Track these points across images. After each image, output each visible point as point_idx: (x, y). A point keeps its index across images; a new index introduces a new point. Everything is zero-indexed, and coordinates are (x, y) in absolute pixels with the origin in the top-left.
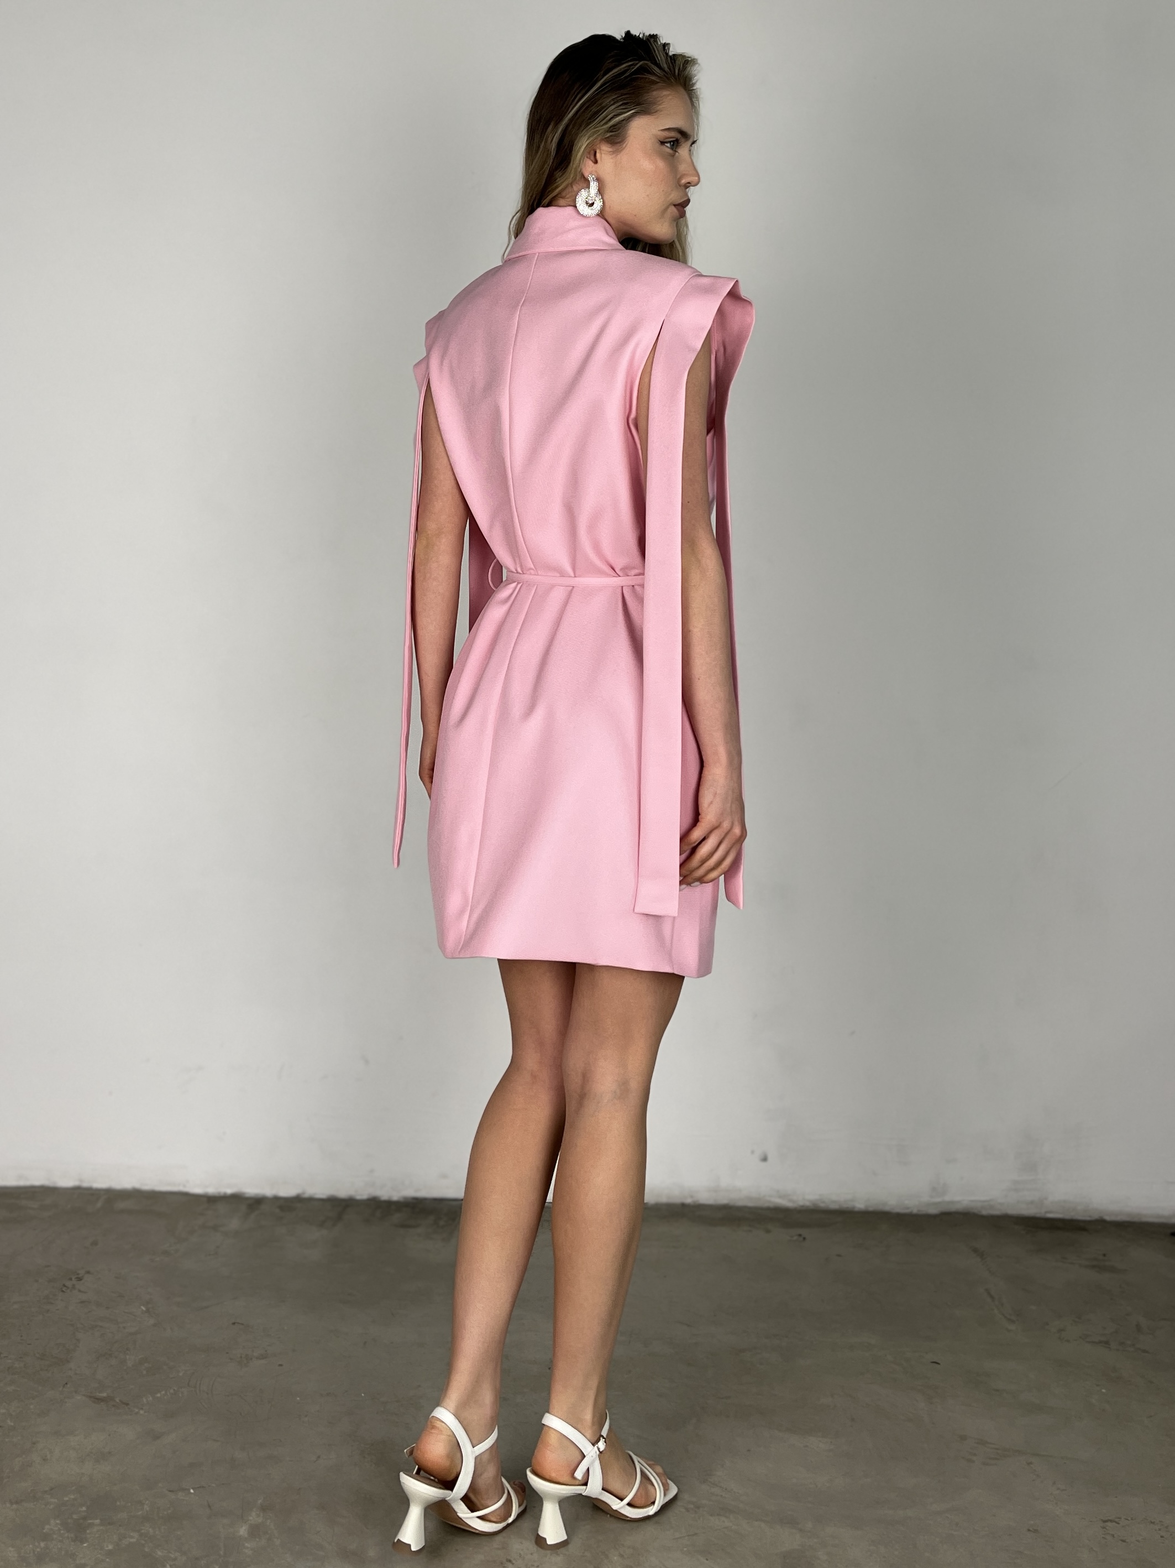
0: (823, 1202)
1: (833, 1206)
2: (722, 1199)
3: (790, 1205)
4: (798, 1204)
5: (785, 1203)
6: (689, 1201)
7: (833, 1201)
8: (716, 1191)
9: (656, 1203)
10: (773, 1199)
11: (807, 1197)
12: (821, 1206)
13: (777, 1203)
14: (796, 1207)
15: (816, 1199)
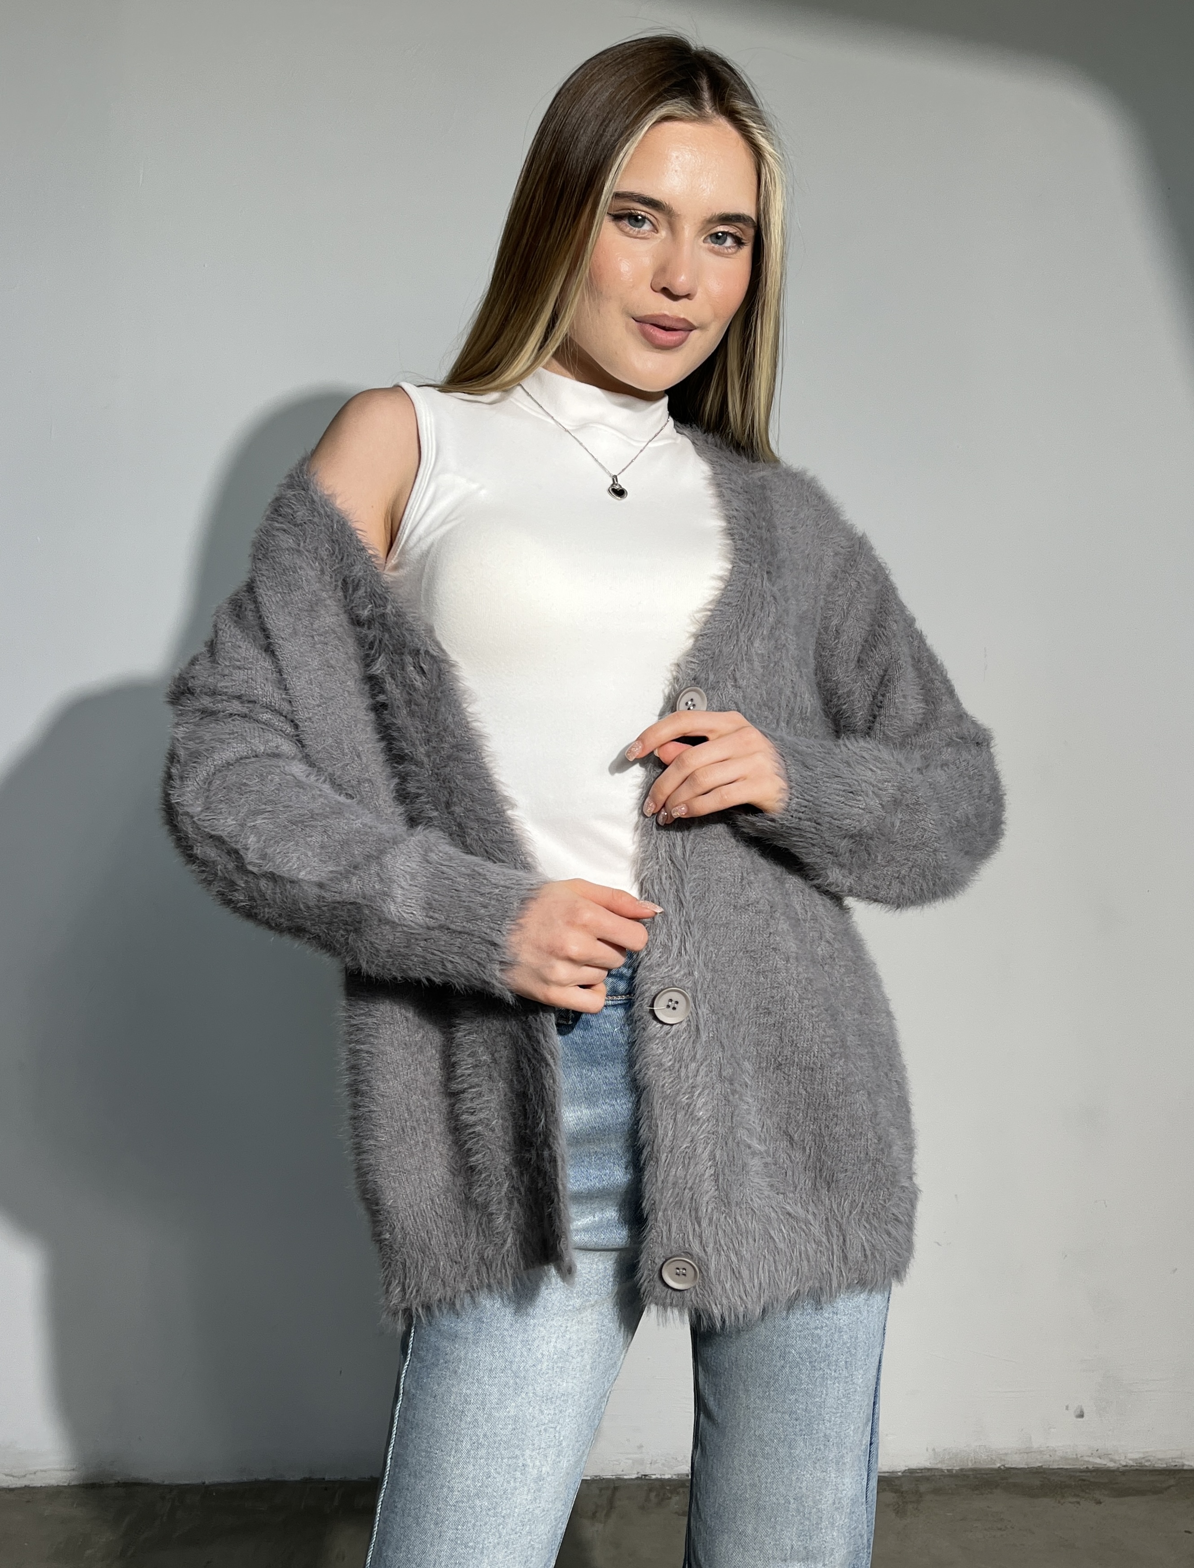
0: (1149, 1461)
2: (1036, 1462)
3: (1111, 1465)
4: (1120, 1464)
5: (1105, 1463)
6: (998, 1465)
7: (1159, 1459)
8: (1027, 1453)
9: (961, 1470)
10: (1091, 1459)
11: (1130, 1456)
12: (1146, 1466)
13: (1096, 1463)
14: (1118, 1468)
15: (1140, 1458)
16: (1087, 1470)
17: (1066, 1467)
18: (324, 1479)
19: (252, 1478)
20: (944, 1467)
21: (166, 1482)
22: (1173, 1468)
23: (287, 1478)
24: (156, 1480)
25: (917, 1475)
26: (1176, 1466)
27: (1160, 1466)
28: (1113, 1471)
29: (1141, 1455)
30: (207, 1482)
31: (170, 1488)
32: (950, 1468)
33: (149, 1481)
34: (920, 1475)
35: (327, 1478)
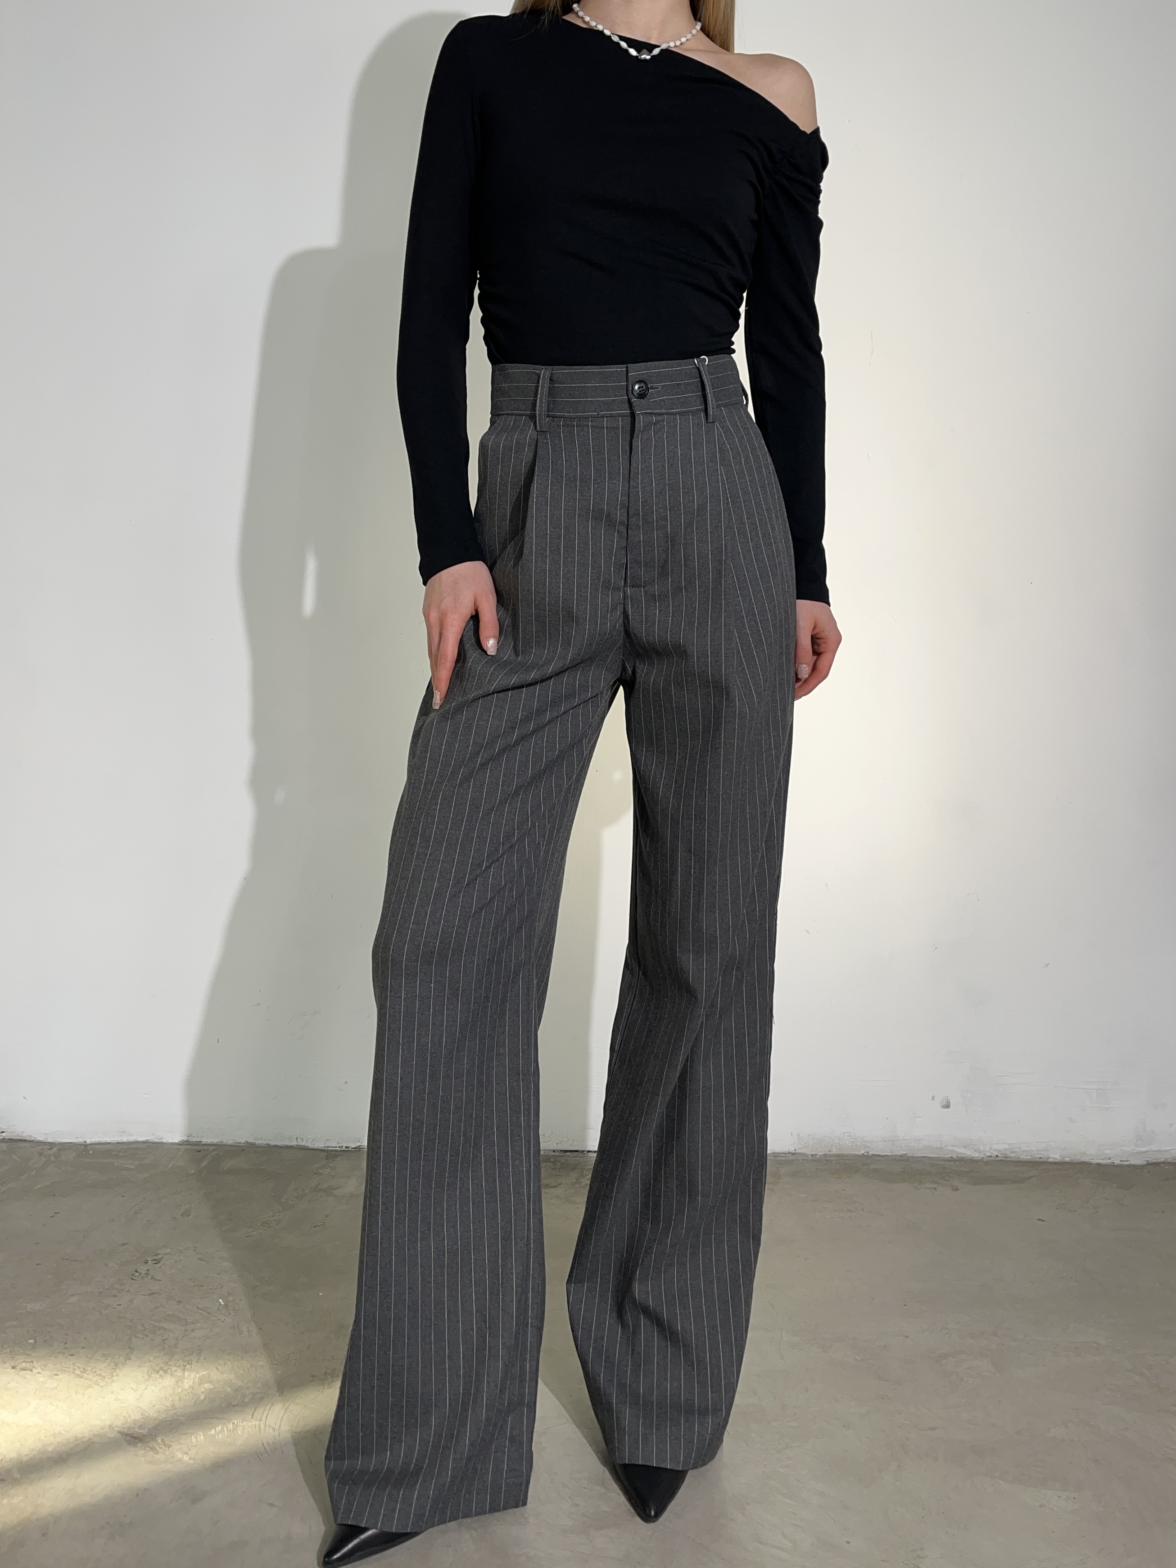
0: (1014, 1152)
1: (1024, 1157)
2: (900, 1150)
3: (976, 1155)
4: (985, 1155)
5: (970, 1154)
6: (863, 1152)
7: (1024, 1151)
8: (892, 1141)
9: (825, 1155)
10: (956, 1149)
11: (995, 1147)
12: (1011, 1157)
13: (961, 1153)
14: (983, 1158)
15: (1005, 1149)
16: (952, 1160)
17: (930, 1156)
18: (201, 1142)
19: (132, 1139)
20: (808, 1152)
21: (50, 1140)
22: (1037, 1160)
23: (164, 1141)
24: (40, 1138)
25: (780, 1158)
26: (1041, 1158)
27: (1025, 1158)
28: (977, 1161)
29: (1006, 1146)
30: (88, 1142)
31: (52, 1145)
32: (814, 1153)
33: (33, 1139)
34: (784, 1158)
35: (204, 1141)
